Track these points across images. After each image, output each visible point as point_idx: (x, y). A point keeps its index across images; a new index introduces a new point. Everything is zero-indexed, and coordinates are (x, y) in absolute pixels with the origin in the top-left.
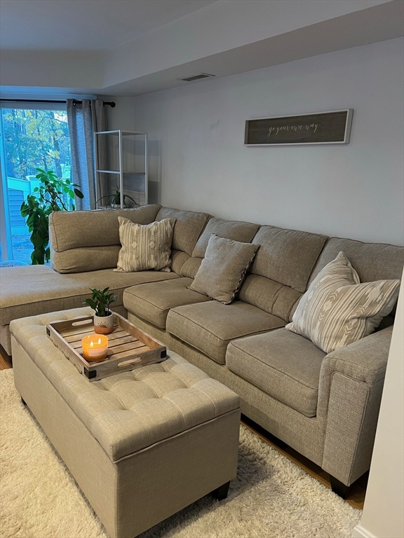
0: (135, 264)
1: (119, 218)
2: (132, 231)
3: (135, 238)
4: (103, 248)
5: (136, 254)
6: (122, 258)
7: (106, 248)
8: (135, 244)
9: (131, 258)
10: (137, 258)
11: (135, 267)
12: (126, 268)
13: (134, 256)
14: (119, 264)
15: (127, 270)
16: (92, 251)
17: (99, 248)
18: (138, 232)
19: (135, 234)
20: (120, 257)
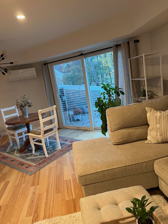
0: (160, 139)
1: (146, 108)
2: (156, 117)
3: (158, 121)
4: (138, 127)
5: (160, 132)
6: (150, 135)
7: (139, 127)
8: (158, 126)
9: (157, 135)
10: (161, 135)
11: (160, 140)
12: (154, 141)
13: (159, 134)
14: (149, 138)
15: (154, 142)
16: (131, 130)
17: (135, 128)
18: (160, 117)
19: (158, 118)
20: (149, 133)
